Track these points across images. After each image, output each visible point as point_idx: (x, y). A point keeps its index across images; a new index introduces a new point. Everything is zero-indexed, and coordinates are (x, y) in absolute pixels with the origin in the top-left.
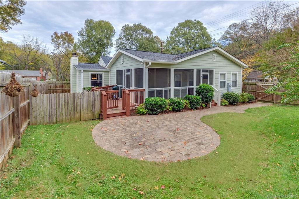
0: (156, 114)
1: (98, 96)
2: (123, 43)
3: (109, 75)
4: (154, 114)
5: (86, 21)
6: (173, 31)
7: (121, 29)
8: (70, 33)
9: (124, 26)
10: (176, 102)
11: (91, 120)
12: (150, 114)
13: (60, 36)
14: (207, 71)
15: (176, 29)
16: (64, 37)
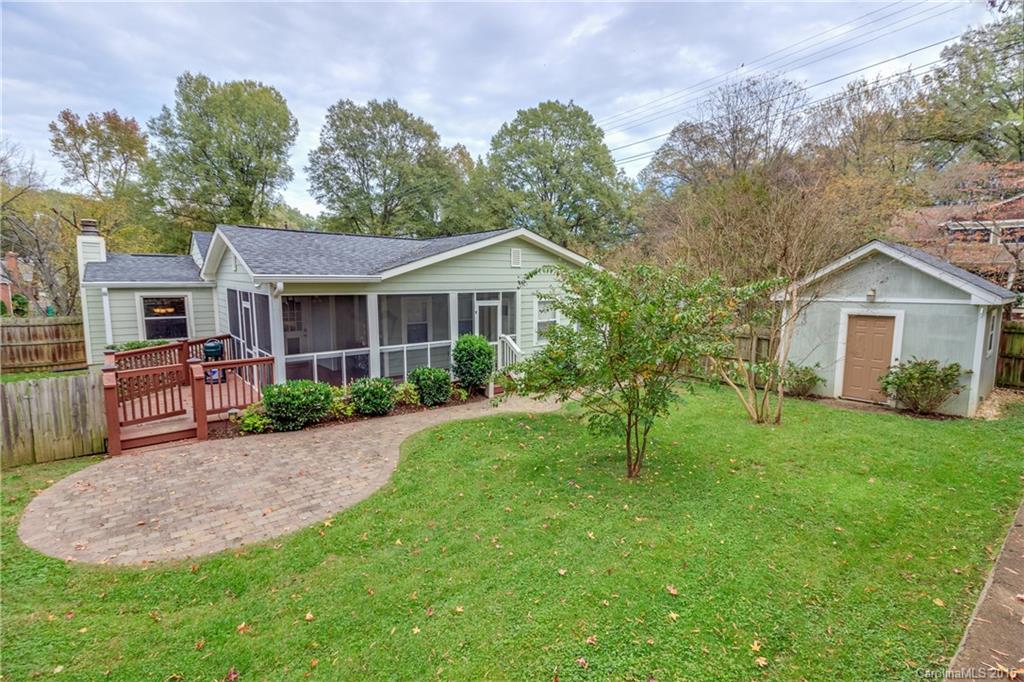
0: (294, 430)
1: (94, 387)
2: (336, 167)
3: (212, 299)
4: (288, 430)
5: (180, 80)
6: (501, 136)
7: (327, 117)
8: (130, 119)
9: (336, 104)
10: (364, 393)
11: (74, 457)
12: (276, 431)
13: (85, 127)
14: (494, 296)
15: (506, 131)
16: (102, 130)
